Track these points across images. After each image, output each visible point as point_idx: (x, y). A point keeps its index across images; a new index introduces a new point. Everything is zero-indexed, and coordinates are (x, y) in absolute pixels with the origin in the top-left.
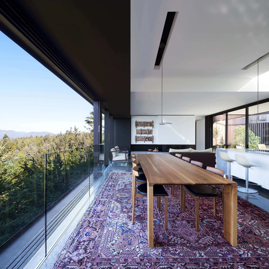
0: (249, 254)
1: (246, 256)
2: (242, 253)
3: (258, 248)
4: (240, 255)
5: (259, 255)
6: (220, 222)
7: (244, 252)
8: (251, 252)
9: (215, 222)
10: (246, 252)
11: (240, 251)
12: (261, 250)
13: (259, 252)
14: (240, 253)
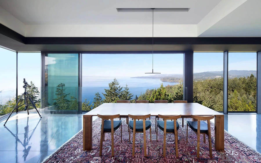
0: (76, 152)
1: (77, 150)
2: (79, 150)
3: (74, 159)
4: (79, 148)
5: (72, 156)
6: (105, 154)
7: (79, 151)
8: (76, 154)
9: (106, 152)
10: (78, 152)
11: (80, 150)
12: (72, 160)
13: (73, 157)
14: (80, 149)
